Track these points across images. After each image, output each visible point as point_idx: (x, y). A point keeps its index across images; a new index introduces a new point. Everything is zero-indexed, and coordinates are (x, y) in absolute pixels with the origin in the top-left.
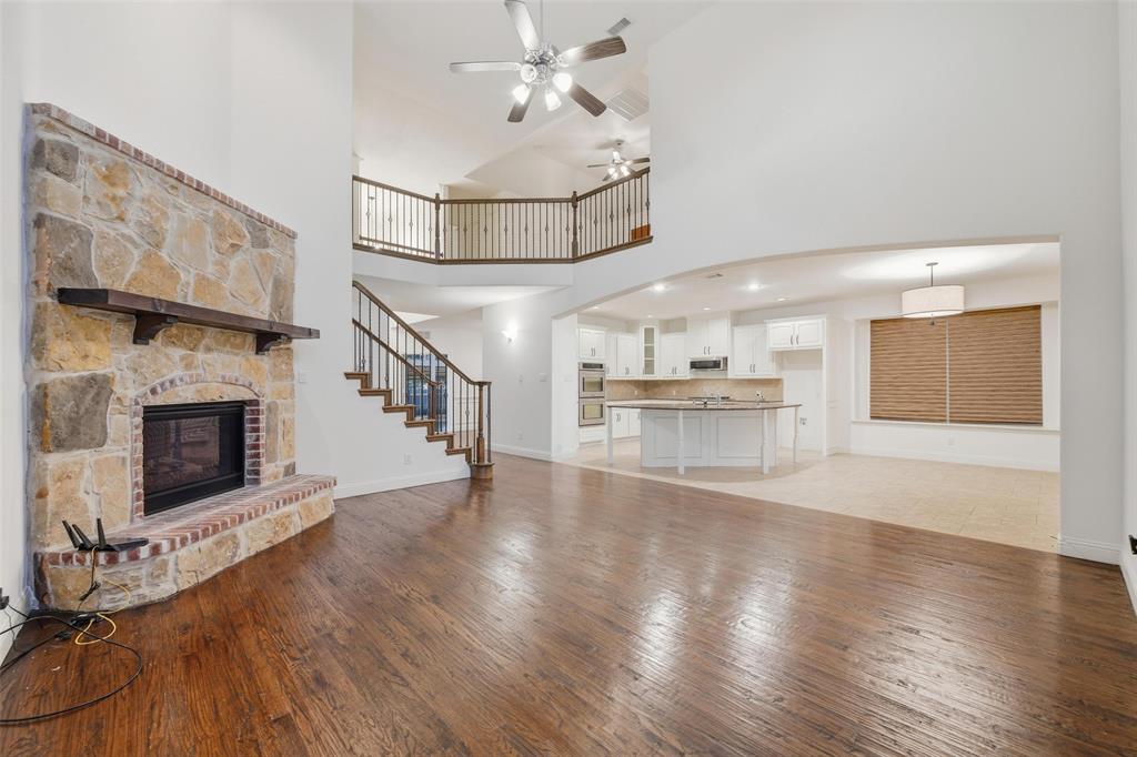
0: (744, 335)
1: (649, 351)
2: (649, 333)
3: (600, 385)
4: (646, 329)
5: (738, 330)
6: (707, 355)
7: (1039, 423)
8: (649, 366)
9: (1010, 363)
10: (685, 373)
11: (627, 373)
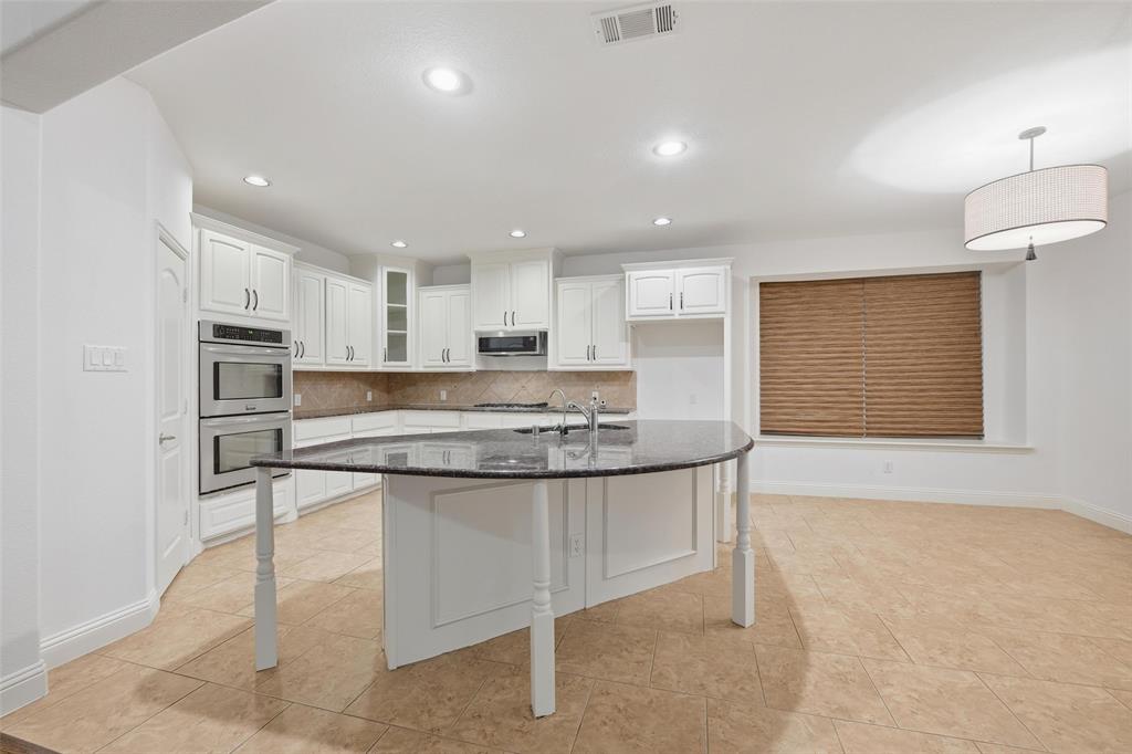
0: (576, 293)
1: (397, 317)
2: (396, 283)
3: (276, 385)
4: (390, 275)
5: (565, 285)
6: (509, 328)
7: (979, 435)
8: (397, 346)
9: (942, 350)
10: (466, 359)
11: (350, 357)
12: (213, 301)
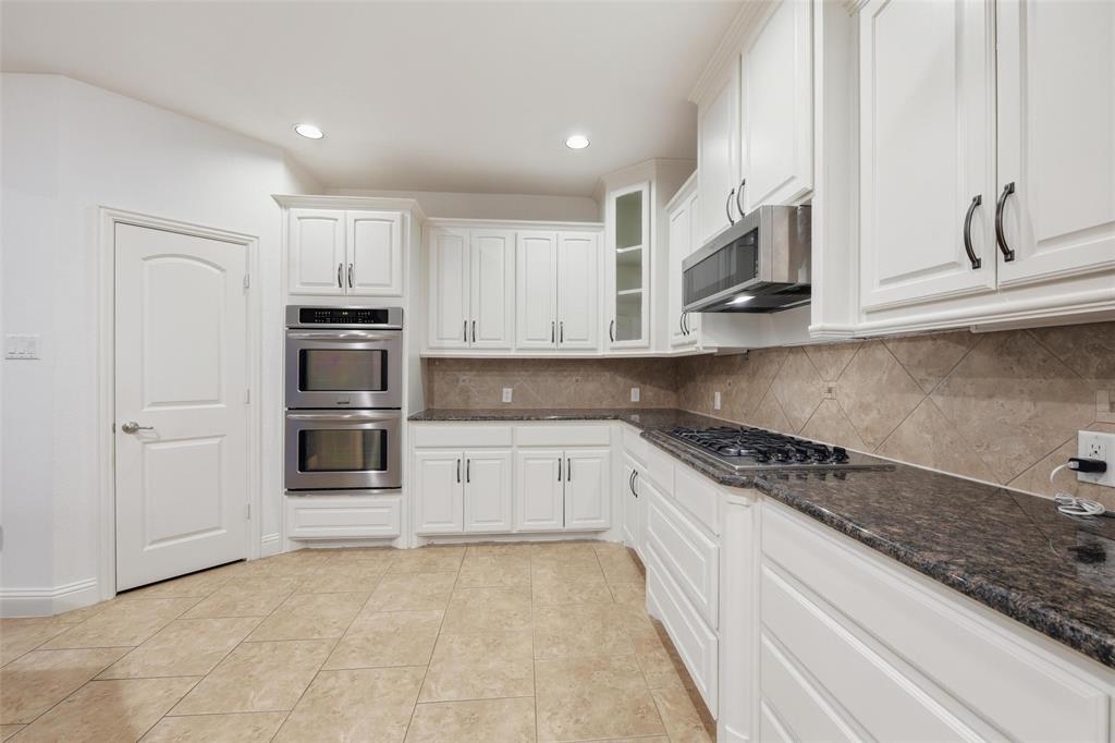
12: (303, 284)
